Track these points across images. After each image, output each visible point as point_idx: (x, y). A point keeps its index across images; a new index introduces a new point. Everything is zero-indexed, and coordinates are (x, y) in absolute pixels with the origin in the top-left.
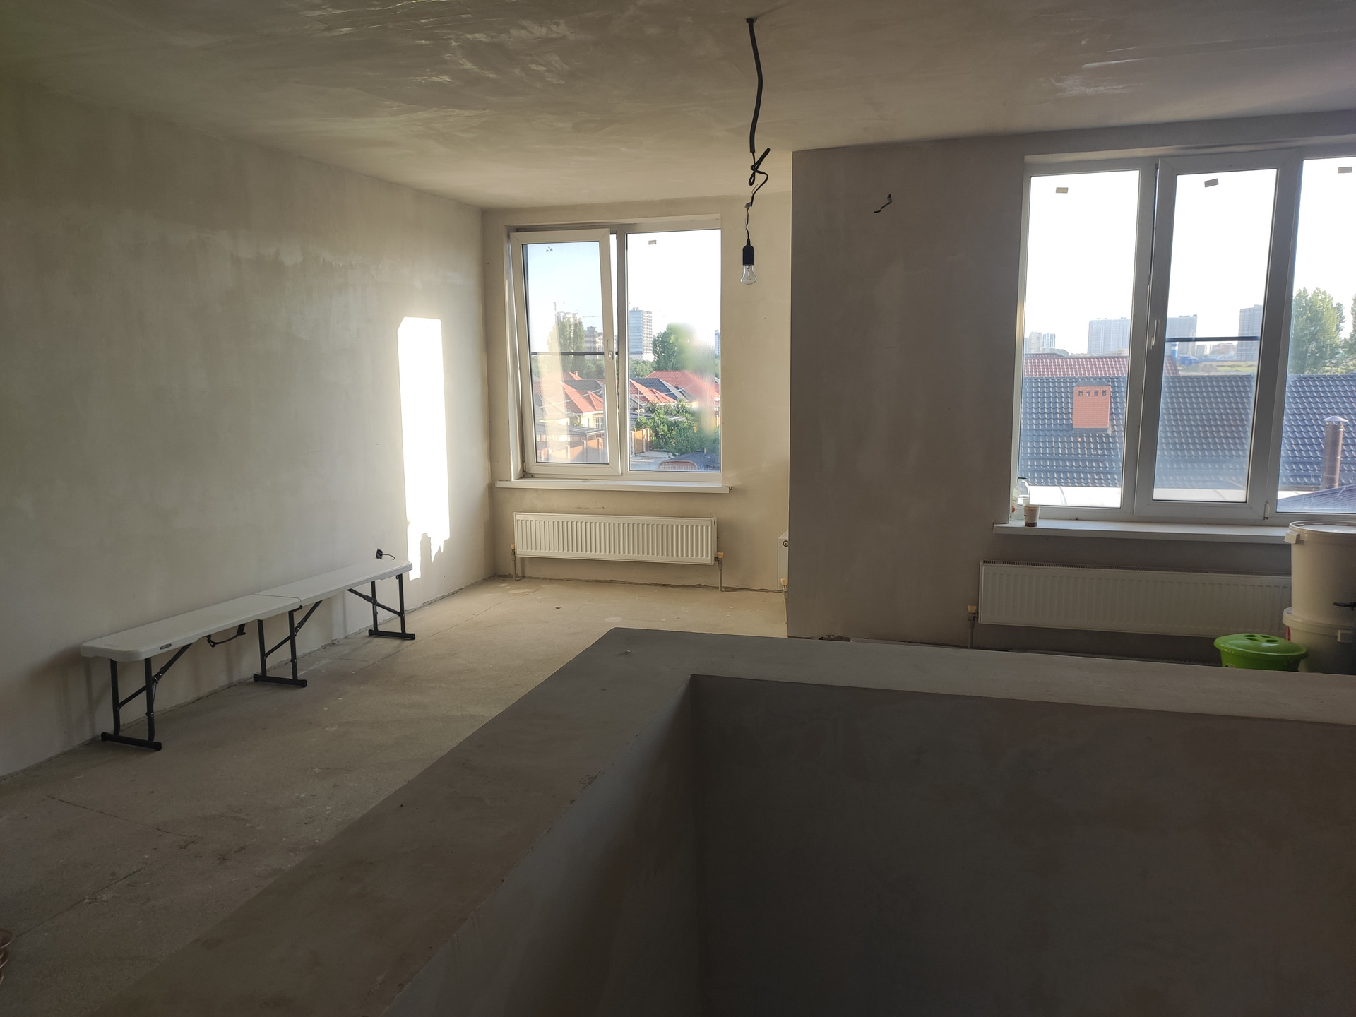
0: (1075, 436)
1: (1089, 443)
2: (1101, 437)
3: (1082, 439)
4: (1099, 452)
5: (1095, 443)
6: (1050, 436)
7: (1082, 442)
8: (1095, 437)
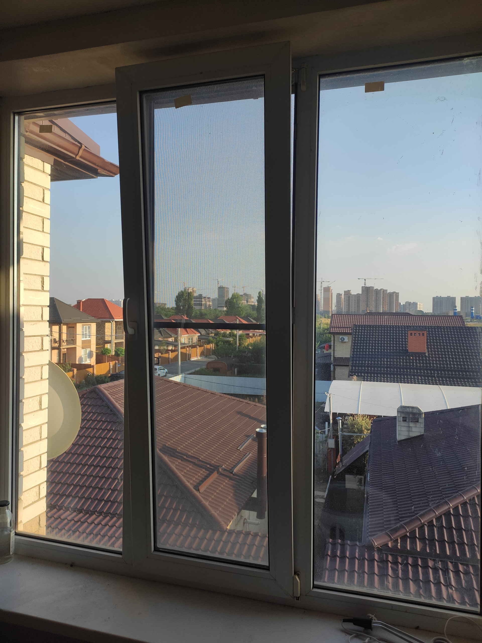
0: (409, 356)
1: (416, 360)
2: (422, 357)
3: (413, 358)
4: (422, 365)
5: (419, 360)
6: (397, 356)
7: (413, 359)
8: (419, 357)
